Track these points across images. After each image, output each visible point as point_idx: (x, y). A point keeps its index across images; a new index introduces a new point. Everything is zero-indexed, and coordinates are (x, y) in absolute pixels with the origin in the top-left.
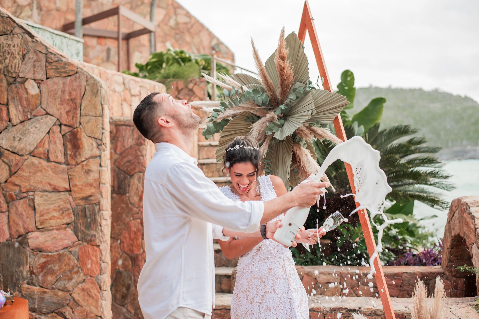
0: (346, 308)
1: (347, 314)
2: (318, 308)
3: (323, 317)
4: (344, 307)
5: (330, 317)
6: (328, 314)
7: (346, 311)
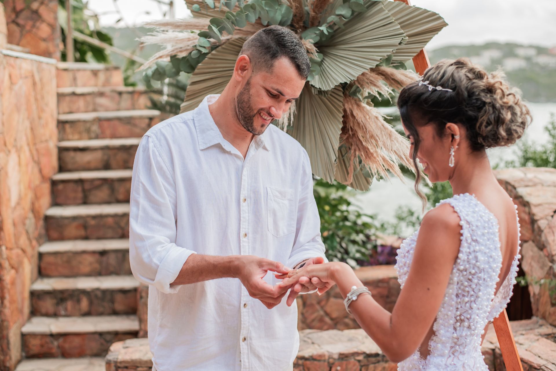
0: (364, 353)
1: (365, 362)
2: (320, 356)
3: (328, 369)
4: (360, 351)
5: (339, 368)
6: (337, 363)
7: (365, 357)
